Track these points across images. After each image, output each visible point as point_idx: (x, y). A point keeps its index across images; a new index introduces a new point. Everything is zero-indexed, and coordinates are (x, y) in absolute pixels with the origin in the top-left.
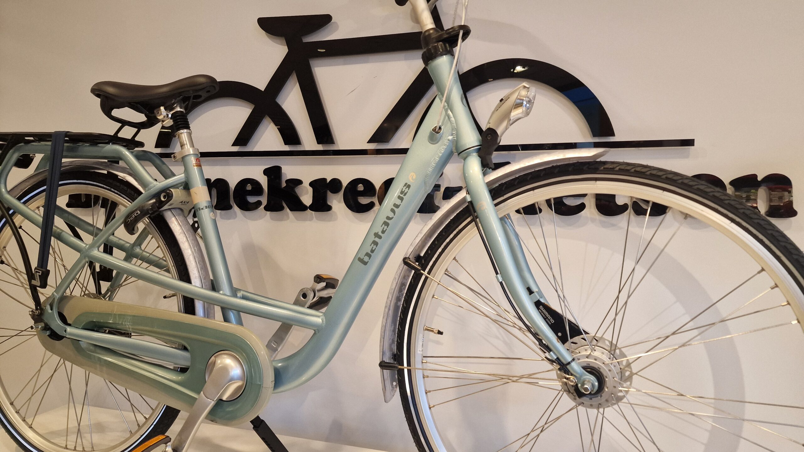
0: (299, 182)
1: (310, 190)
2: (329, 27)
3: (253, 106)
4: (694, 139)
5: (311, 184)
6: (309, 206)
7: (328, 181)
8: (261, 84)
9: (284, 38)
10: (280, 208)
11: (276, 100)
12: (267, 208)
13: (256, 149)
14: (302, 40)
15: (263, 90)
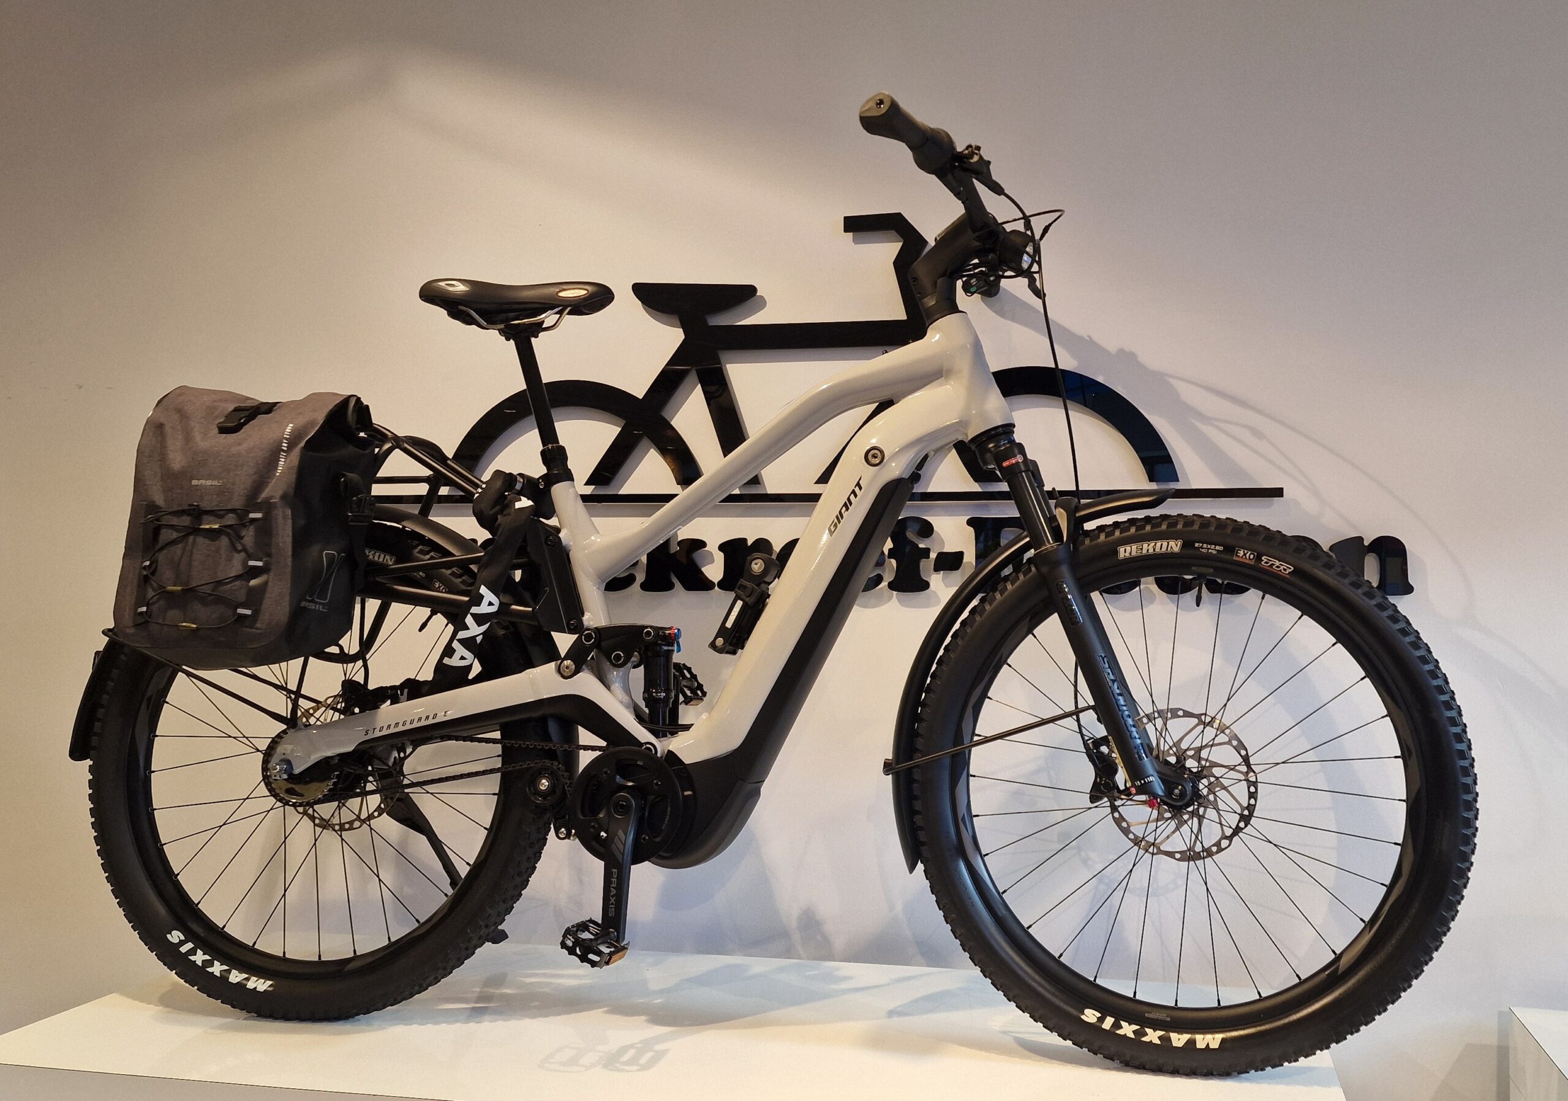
0: (701, 544)
1: (719, 558)
2: (750, 303)
3: (623, 423)
4: (1282, 489)
5: (722, 547)
6: (719, 583)
7: (749, 543)
8: (639, 389)
9: (677, 316)
10: (669, 587)
11: (666, 414)
12: (645, 587)
13: (623, 491)
14: (705, 322)
15: (641, 396)
